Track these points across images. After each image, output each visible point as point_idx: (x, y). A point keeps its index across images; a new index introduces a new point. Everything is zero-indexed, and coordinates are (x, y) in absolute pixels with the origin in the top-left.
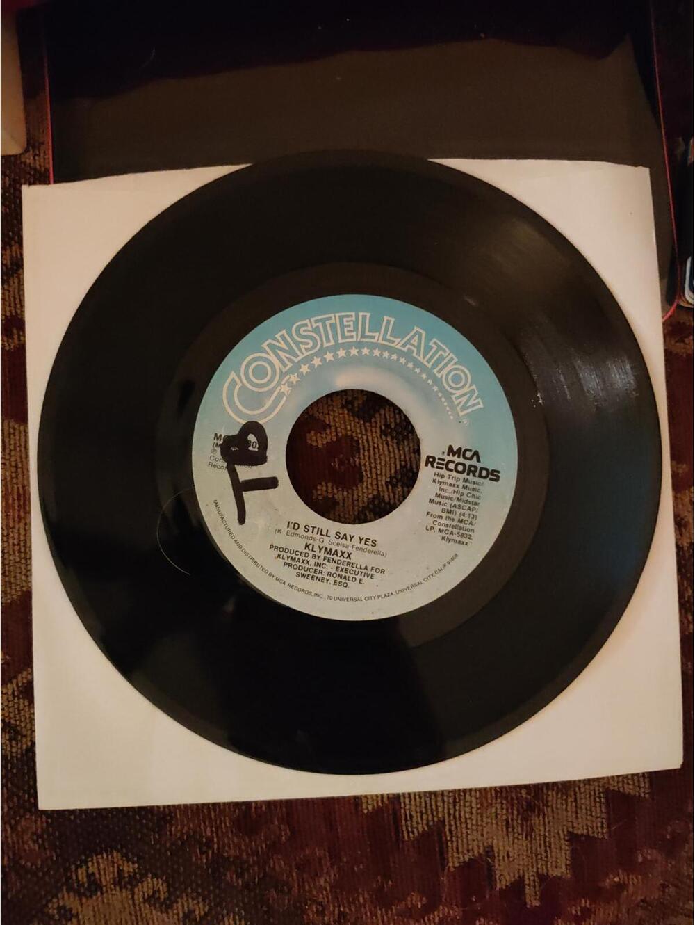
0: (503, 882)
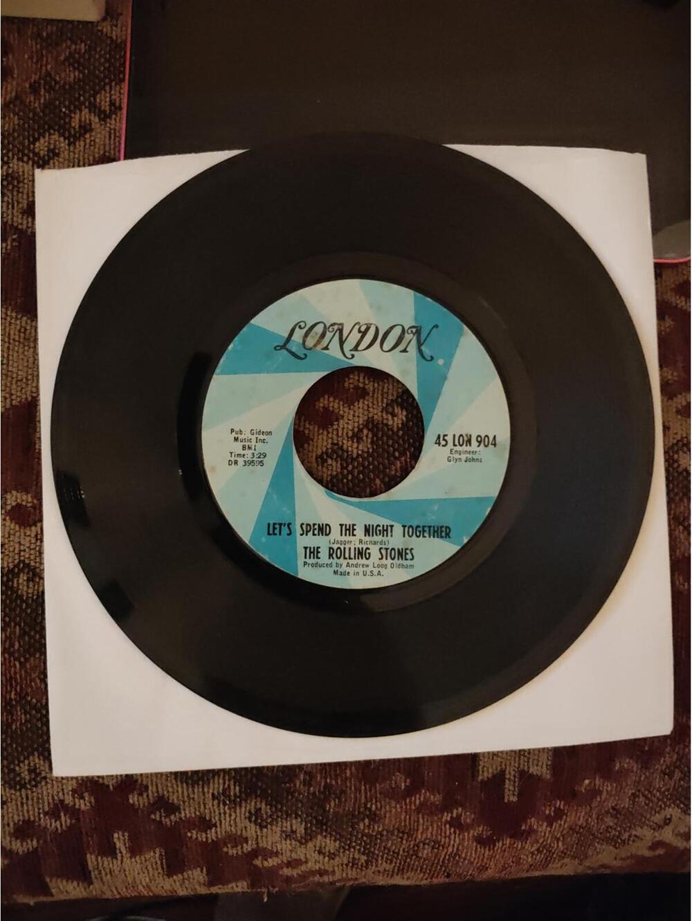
0: (485, 774)
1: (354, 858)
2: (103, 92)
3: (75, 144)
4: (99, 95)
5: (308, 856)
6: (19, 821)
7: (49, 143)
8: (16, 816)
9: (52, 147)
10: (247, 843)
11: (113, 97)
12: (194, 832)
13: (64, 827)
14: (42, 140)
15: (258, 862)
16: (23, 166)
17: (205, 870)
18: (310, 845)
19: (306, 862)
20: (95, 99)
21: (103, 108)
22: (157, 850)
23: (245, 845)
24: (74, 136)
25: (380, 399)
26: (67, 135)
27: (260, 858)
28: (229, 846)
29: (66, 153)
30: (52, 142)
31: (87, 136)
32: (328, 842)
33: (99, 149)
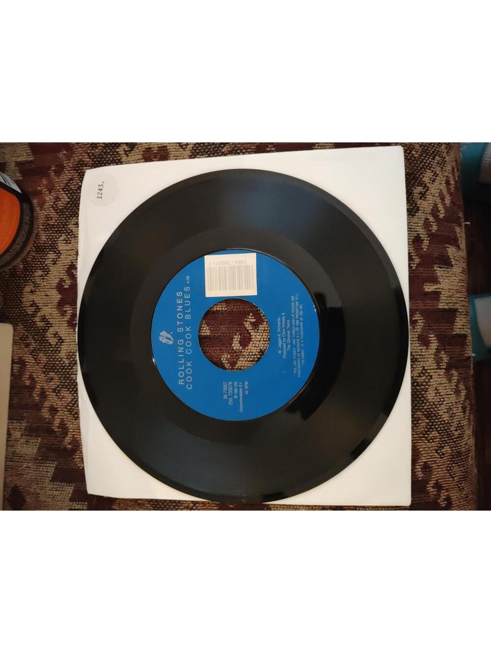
1: (438, 163)
2: (26, 311)
3: (51, 324)
4: (29, 313)
5: (437, 188)
6: (418, 343)
7: (51, 337)
8: (416, 345)
9: (53, 336)
10: (428, 219)
11: (29, 305)
12: (423, 247)
13: (422, 318)
14: (50, 341)
15: (442, 216)
16: (63, 350)
17: (447, 245)
18: (428, 185)
19: (441, 189)
20: (31, 315)
21: (34, 310)
22: (435, 268)
23: (430, 220)
24: (48, 324)
25: (179, 153)
26: (47, 328)
27: (438, 214)
28: (431, 229)
29: (55, 328)
30: (50, 336)
31: (47, 317)
32: (426, 175)
33: (54, 311)
